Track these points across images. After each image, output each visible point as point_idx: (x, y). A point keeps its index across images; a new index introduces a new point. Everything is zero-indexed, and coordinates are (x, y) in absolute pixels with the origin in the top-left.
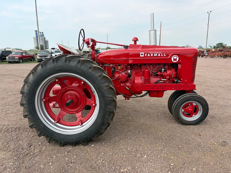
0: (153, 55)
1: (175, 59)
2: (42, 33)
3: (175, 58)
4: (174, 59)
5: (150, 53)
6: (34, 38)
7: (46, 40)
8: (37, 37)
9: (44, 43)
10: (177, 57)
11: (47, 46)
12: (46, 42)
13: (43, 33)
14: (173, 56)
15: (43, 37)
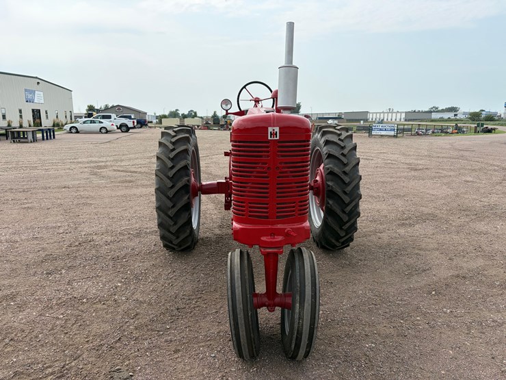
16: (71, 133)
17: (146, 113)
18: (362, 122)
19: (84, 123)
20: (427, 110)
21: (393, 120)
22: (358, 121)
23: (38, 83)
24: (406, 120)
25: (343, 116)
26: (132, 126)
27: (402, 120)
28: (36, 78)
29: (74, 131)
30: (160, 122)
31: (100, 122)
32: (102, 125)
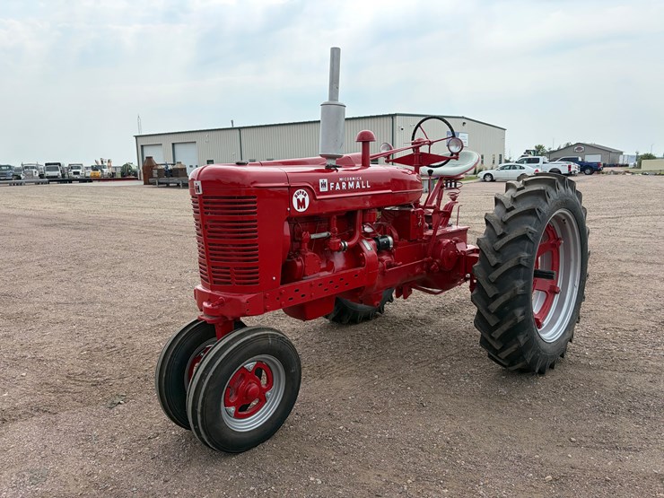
16: (485, 181)
17: (621, 153)
19: (503, 168)
23: (464, 123)
26: (567, 172)
28: (463, 117)
29: (488, 178)
30: (639, 166)
31: (521, 168)
32: (523, 171)
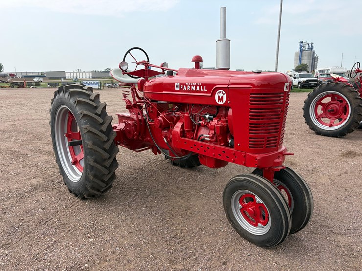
0: (191, 88)
1: (221, 97)
2: (310, 45)
3: (221, 95)
4: (219, 96)
5: (187, 84)
6: (296, 54)
7: (315, 55)
8: (302, 51)
9: (311, 60)
10: (224, 94)
11: (315, 65)
12: (314, 60)
13: (312, 44)
14: (217, 92)
15: (311, 51)
18: (62, 79)
20: (103, 70)
21: (84, 78)
22: (60, 78)
24: (93, 78)
25: (45, 75)
27: (91, 77)
